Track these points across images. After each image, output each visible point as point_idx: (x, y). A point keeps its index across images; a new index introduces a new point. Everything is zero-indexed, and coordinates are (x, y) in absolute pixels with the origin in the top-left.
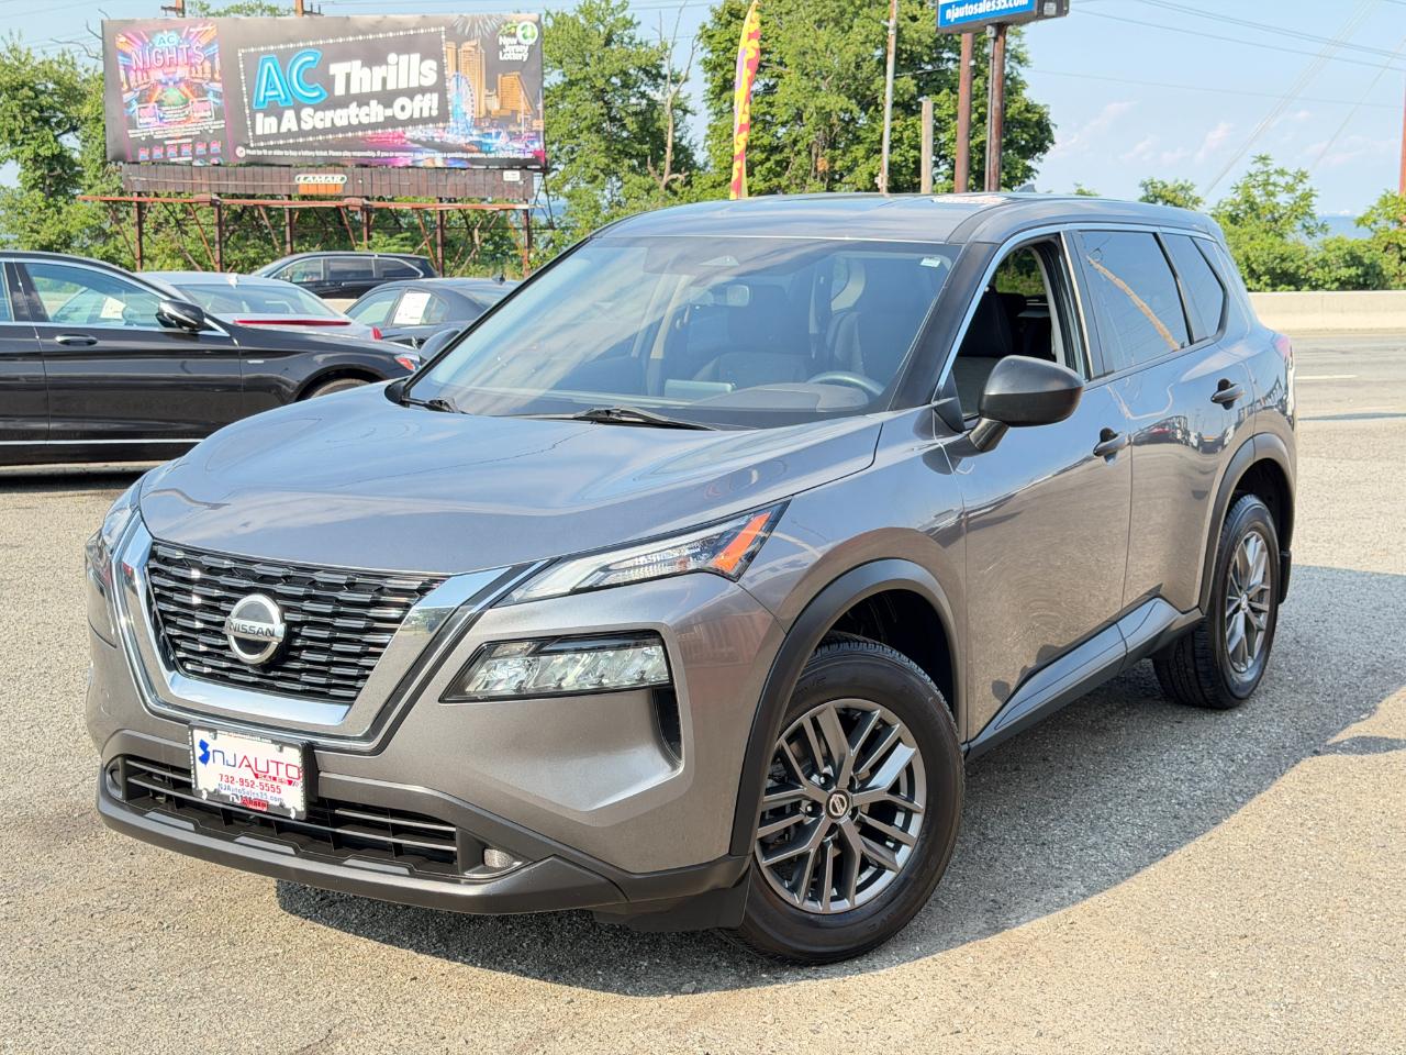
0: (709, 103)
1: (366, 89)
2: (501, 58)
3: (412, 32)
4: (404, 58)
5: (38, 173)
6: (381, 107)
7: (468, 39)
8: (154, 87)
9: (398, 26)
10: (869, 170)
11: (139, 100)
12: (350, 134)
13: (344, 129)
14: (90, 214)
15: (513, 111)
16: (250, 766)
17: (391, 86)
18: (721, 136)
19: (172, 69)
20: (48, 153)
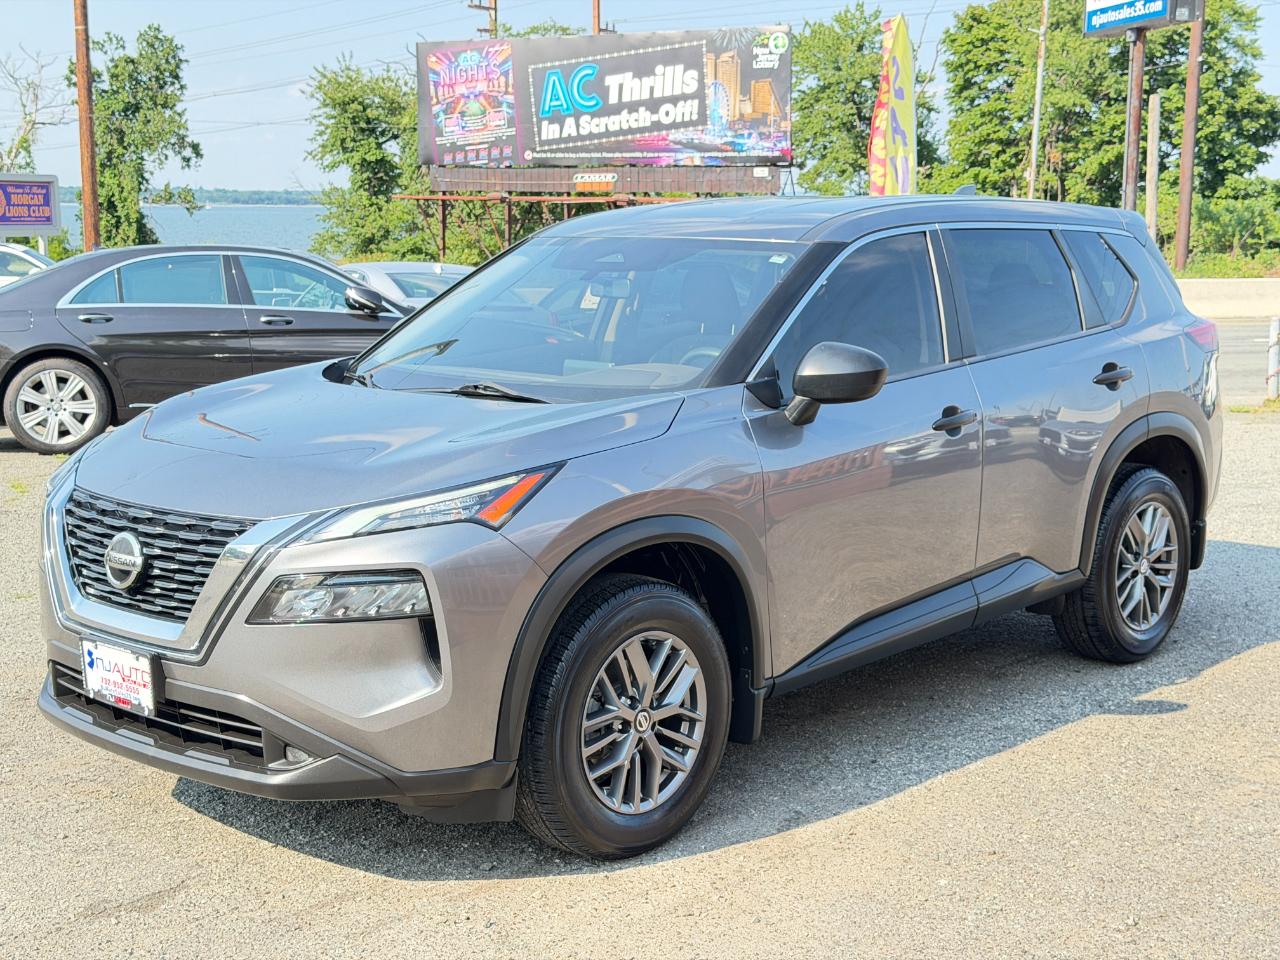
0: (950, 101)
1: (636, 97)
2: (755, 66)
3: (677, 46)
4: (670, 69)
5: (365, 176)
6: (648, 113)
7: (726, 50)
8: (458, 99)
9: (665, 41)
10: (1099, 161)
11: (445, 112)
12: (621, 138)
13: (616, 134)
14: (406, 210)
15: (763, 113)
16: (119, 671)
17: (657, 94)
18: (960, 131)
19: (473, 84)
20: (373, 159)
